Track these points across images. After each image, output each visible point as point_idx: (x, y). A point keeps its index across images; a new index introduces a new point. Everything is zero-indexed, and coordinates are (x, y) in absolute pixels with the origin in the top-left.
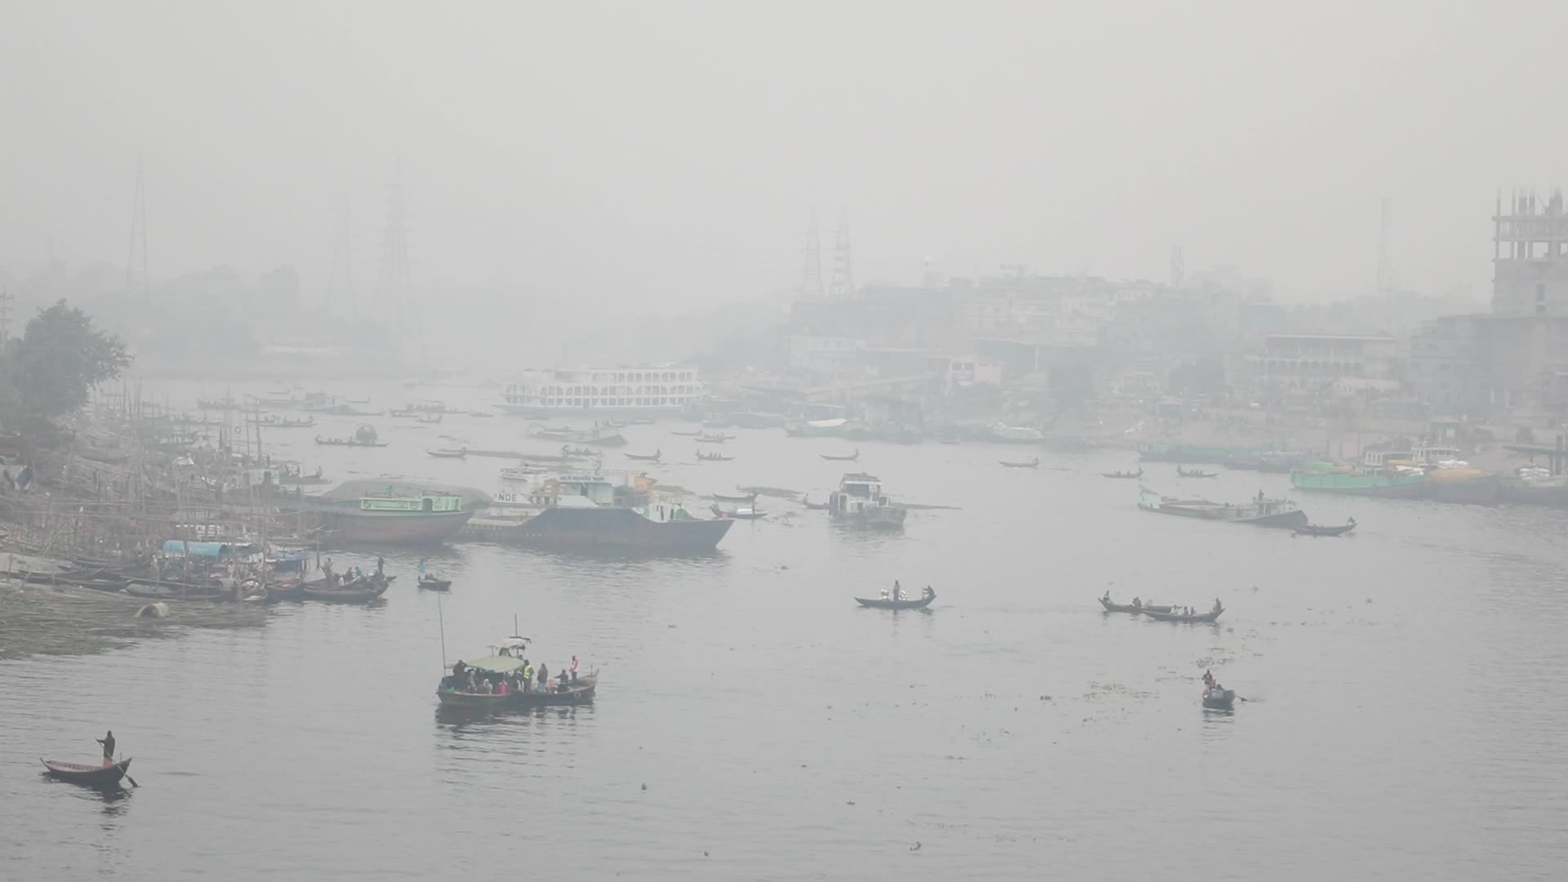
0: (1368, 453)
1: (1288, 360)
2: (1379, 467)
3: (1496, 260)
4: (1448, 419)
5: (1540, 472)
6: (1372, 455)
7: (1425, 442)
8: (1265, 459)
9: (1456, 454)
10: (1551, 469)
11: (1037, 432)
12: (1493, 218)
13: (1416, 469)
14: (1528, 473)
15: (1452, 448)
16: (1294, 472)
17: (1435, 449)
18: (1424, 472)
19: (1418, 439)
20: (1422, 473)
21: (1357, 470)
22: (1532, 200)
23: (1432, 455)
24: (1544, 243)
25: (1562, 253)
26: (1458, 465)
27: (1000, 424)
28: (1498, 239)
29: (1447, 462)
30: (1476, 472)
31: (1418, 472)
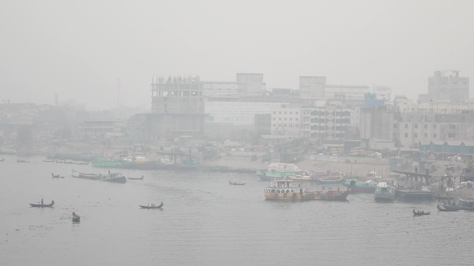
0: (115, 155)
1: (91, 128)
2: (119, 159)
3: (152, 97)
4: (139, 145)
5: (166, 160)
6: (116, 156)
7: (132, 151)
8: (85, 158)
9: (141, 155)
10: (170, 159)
11: (14, 151)
12: (151, 84)
13: (129, 160)
14: (163, 160)
15: (140, 153)
16: (93, 161)
17: (135, 153)
18: (132, 160)
19: (130, 150)
20: (131, 161)
21: (113, 160)
22: (163, 79)
23: (134, 155)
24: (166, 92)
25: (172, 94)
26: (142, 158)
27: (3, 148)
28: (152, 91)
29: (139, 157)
30: (147, 160)
31: (130, 160)
